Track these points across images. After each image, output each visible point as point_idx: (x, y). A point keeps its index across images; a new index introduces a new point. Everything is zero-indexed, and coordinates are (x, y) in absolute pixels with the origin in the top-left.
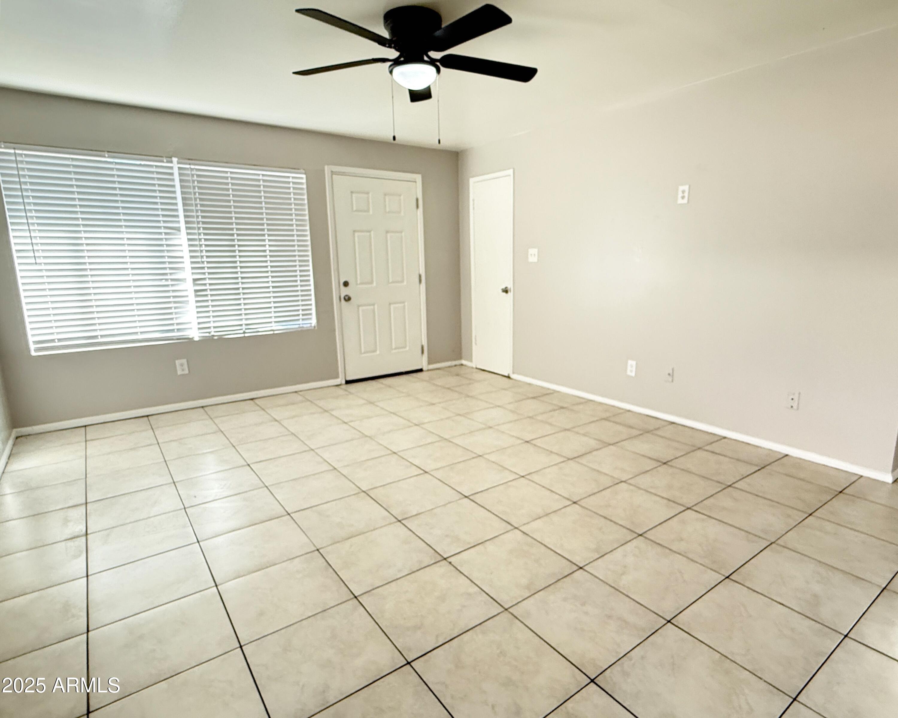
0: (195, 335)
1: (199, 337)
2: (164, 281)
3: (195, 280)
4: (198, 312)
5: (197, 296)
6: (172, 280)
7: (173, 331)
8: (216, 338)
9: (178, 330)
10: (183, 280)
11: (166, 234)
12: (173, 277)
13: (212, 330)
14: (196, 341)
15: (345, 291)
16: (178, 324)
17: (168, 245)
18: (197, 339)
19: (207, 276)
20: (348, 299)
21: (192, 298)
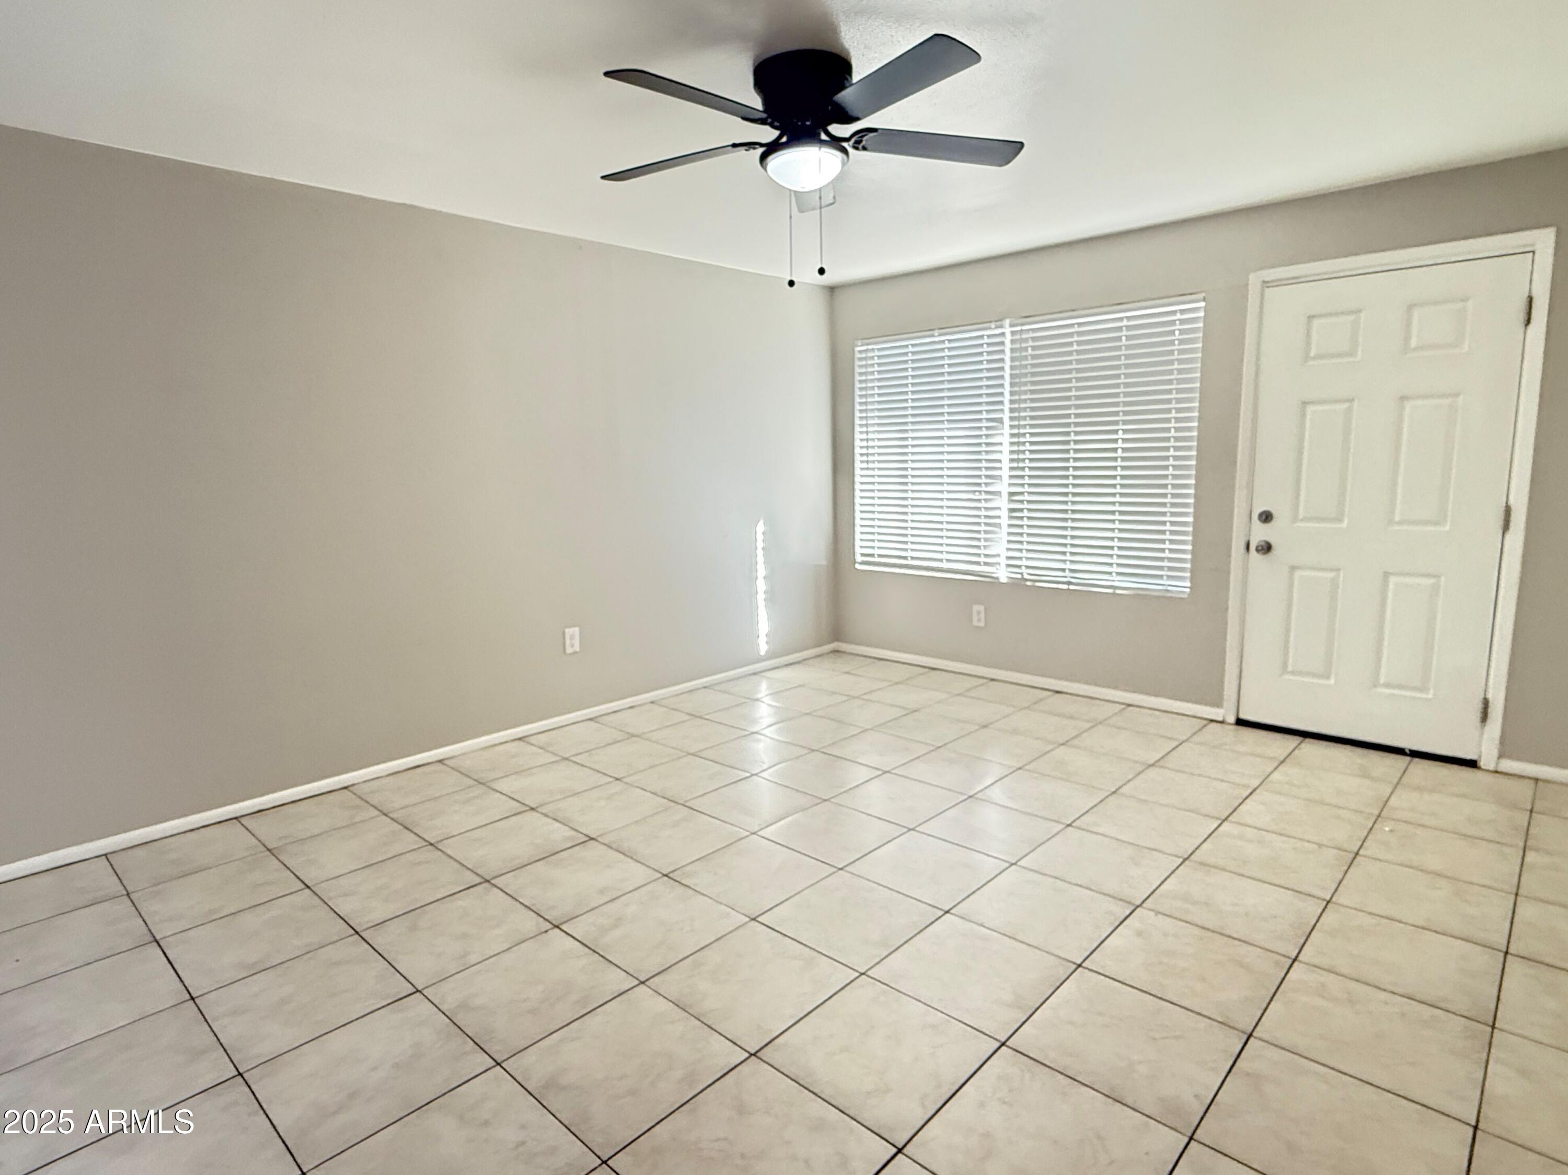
0: (1003, 575)
1: (1008, 577)
2: (977, 493)
3: (1011, 494)
4: (1009, 542)
5: (1011, 518)
6: (987, 492)
7: (978, 563)
8: (1029, 583)
9: (986, 564)
10: (998, 493)
11: (988, 428)
12: (989, 489)
13: (1024, 570)
14: (1003, 583)
15: (1260, 533)
16: (986, 556)
17: (987, 444)
18: (1004, 580)
19: (1027, 488)
20: (1266, 548)
21: (1005, 521)
